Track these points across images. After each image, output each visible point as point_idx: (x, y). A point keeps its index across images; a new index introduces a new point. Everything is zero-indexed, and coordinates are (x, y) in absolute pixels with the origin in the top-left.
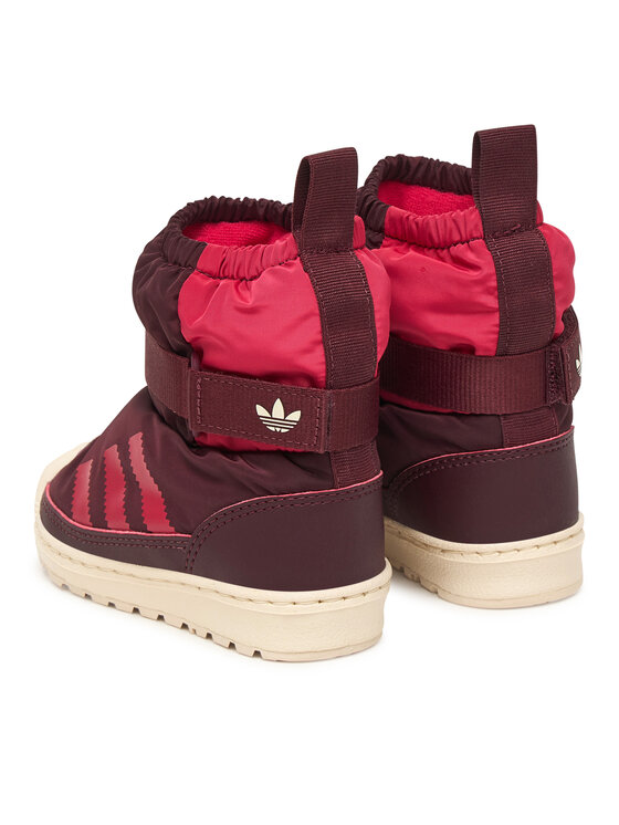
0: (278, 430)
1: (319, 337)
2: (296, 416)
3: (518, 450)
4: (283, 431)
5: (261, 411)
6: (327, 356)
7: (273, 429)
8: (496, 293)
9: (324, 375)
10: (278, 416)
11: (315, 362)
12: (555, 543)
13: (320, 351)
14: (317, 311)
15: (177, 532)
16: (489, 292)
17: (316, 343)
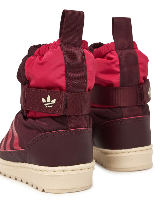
0: (48, 106)
1: (64, 73)
2: (54, 101)
3: (128, 119)
4: (50, 107)
5: (43, 100)
6: (67, 80)
7: (47, 106)
8: (119, 67)
9: (65, 87)
10: (49, 101)
11: (62, 82)
12: (141, 151)
13: (64, 78)
14: (64, 64)
15: (22, 148)
16: (117, 66)
17: (62, 75)
